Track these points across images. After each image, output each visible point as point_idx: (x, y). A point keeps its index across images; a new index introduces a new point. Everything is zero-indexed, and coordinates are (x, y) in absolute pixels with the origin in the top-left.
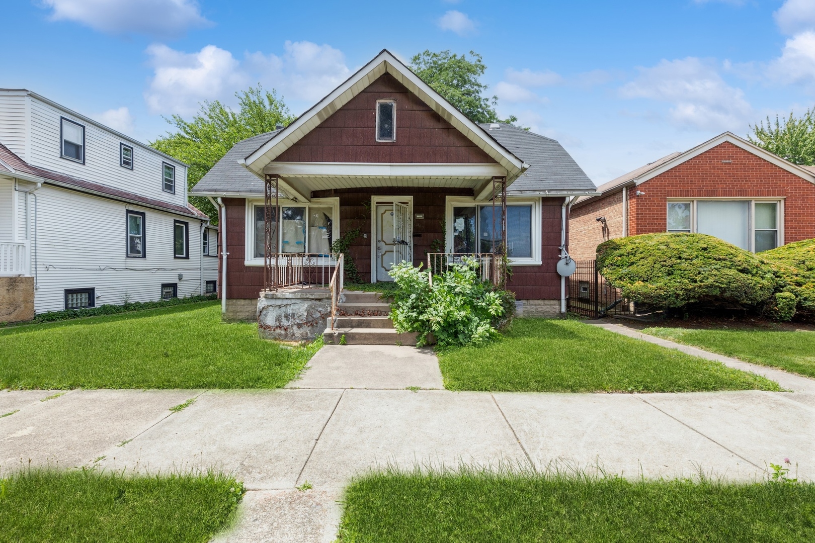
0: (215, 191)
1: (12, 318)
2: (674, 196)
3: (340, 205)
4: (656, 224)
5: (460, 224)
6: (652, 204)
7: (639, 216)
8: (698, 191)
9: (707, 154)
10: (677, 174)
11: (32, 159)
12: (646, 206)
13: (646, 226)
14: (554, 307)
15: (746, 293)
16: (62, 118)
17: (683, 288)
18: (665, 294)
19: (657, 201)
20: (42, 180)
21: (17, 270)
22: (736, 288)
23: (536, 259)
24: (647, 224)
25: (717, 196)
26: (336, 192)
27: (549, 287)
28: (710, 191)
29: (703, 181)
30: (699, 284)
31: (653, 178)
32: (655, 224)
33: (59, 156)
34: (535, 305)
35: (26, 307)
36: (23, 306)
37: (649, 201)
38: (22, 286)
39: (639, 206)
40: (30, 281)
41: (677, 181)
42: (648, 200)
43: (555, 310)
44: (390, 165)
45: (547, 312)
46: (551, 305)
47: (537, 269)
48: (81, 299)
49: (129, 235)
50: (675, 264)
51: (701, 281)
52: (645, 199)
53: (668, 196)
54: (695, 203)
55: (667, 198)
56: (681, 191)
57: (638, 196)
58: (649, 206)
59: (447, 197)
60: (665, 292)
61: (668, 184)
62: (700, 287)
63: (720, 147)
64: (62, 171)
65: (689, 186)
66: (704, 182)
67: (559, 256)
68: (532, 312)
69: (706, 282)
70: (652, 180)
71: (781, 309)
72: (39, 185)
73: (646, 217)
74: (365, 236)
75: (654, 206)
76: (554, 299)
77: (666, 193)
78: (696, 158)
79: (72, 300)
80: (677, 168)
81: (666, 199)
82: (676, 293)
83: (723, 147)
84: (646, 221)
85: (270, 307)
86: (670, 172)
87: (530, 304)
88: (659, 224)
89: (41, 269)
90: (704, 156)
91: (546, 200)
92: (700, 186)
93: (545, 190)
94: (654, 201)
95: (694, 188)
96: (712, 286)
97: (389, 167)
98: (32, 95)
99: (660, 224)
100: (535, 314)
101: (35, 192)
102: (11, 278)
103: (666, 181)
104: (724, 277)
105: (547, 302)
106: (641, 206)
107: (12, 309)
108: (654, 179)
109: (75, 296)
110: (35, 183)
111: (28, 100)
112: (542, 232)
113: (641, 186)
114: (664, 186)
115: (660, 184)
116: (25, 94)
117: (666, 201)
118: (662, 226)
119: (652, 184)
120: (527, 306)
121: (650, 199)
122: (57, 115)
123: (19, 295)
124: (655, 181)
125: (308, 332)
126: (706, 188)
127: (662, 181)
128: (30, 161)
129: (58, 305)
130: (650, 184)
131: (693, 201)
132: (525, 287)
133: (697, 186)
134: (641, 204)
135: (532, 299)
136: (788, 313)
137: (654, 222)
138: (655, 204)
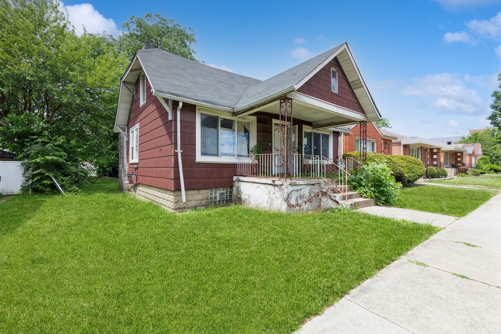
0: (177, 95)
3: (257, 123)
44: (337, 107)
59: (303, 125)
74: (270, 145)
81: (355, 137)
85: (293, 192)
93: (337, 128)
112: (333, 148)
119: (353, 130)
125: (309, 206)
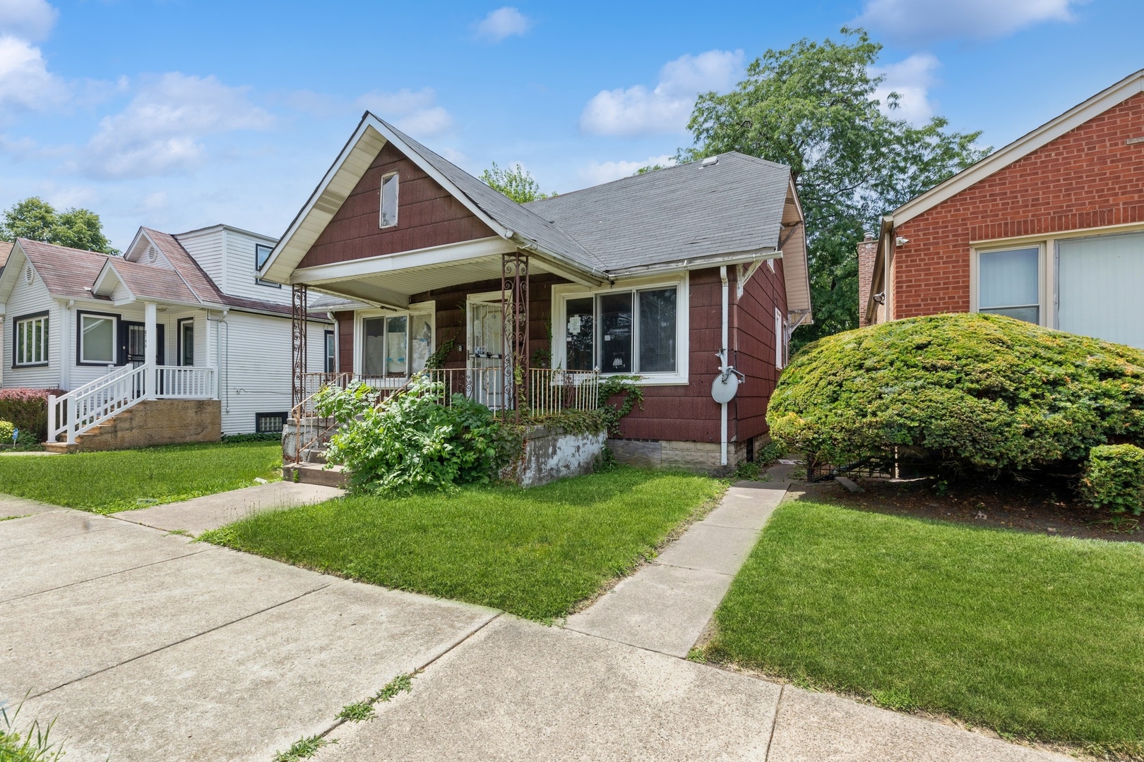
1: (200, 438)
2: (987, 237)
3: (437, 311)
4: (944, 298)
5: (576, 324)
6: (933, 259)
7: (902, 287)
8: (1053, 218)
9: (1082, 132)
10: (997, 190)
11: (228, 289)
12: (920, 265)
13: (920, 305)
14: (713, 455)
15: (974, 441)
16: (257, 245)
17: (843, 428)
18: (814, 439)
19: (944, 253)
20: (228, 307)
21: (207, 393)
22: (945, 429)
23: (681, 376)
24: (922, 300)
25: (1110, 223)
26: (433, 294)
27: (701, 422)
28: (1088, 214)
29: (1069, 195)
30: (869, 419)
31: (935, 207)
32: (940, 299)
33: (254, 282)
34: (682, 450)
35: (213, 428)
36: (210, 427)
37: (925, 255)
38: (209, 409)
39: (901, 267)
40: (218, 404)
41: (998, 205)
42: (922, 253)
43: (713, 460)
44: (392, 257)
45: (700, 463)
46: (708, 452)
47: (682, 391)
48: (275, 423)
49: (328, 357)
50: (846, 380)
51: (874, 414)
52: (916, 251)
53: (974, 239)
54: (1051, 245)
55: (971, 242)
56: (1006, 224)
57: (900, 247)
58: (925, 265)
59: (553, 286)
60: (815, 433)
61: (971, 213)
62: (870, 425)
63: (1120, 110)
64: (256, 297)
65: (1029, 211)
66: (1073, 197)
67: (719, 368)
68: (676, 461)
69: (883, 416)
70: (934, 212)
71: (1097, 484)
72: (225, 313)
73: (920, 286)
74: (460, 349)
75: (939, 263)
76: (711, 442)
77: (968, 234)
78: (1049, 147)
79: (266, 423)
80: (997, 178)
81: (968, 245)
82: (831, 438)
83: (1130, 109)
84: (919, 296)
86: (978, 188)
87: (674, 449)
88: (949, 298)
89: (232, 393)
90: (1072, 139)
91: (695, 275)
92: (1062, 207)
93: (682, 261)
94: (938, 253)
95: (1044, 214)
96: (889, 425)
97: (390, 259)
98: (227, 228)
99: (954, 298)
100: (681, 466)
101: (225, 319)
102: (199, 401)
103: (968, 209)
104: (922, 405)
105: (699, 446)
106: (907, 267)
107: (199, 430)
108: (939, 209)
109: (268, 419)
110: (222, 312)
111: (224, 233)
112: (690, 330)
113: (906, 227)
114: (963, 220)
115: (952, 216)
116: (221, 228)
117: (968, 250)
118: (958, 302)
119: (933, 219)
120: (668, 452)
121: (929, 249)
122: (252, 243)
123: (206, 417)
124: (940, 213)
126: (1077, 210)
127: (959, 210)
128: (225, 291)
129: (250, 429)
130: (927, 219)
131: (1045, 242)
132: (664, 420)
133: (1051, 208)
134: (907, 261)
135: (676, 440)
136: (1119, 495)
137: (939, 294)
138: (942, 258)
